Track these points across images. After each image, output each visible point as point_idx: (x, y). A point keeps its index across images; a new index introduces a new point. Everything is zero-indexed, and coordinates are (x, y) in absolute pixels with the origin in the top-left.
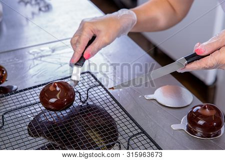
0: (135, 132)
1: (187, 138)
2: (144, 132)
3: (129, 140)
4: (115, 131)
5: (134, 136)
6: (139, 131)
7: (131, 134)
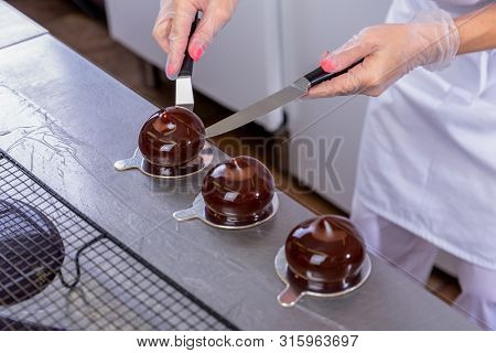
0: (88, 239)
1: (207, 233)
2: (105, 235)
3: (78, 255)
4: (59, 254)
5: (86, 246)
6: (97, 234)
7: (80, 244)
